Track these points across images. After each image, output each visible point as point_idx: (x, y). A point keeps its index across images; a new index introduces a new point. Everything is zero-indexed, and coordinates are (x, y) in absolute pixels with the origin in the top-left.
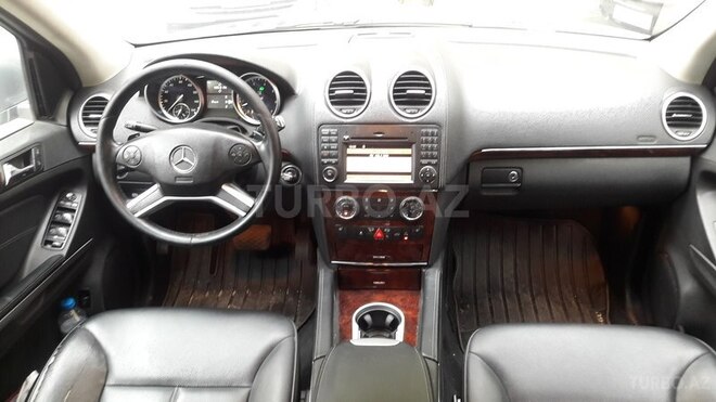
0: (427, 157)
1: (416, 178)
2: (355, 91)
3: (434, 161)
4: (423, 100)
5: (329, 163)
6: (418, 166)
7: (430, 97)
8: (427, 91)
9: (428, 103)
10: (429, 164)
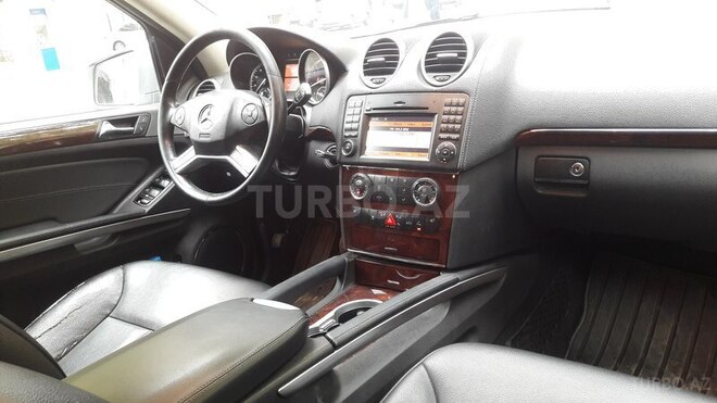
0: (446, 131)
1: (433, 156)
2: (387, 59)
3: (455, 136)
4: (454, 65)
5: (350, 136)
6: (437, 141)
7: (463, 62)
8: (460, 54)
9: (461, 67)
10: (449, 139)
